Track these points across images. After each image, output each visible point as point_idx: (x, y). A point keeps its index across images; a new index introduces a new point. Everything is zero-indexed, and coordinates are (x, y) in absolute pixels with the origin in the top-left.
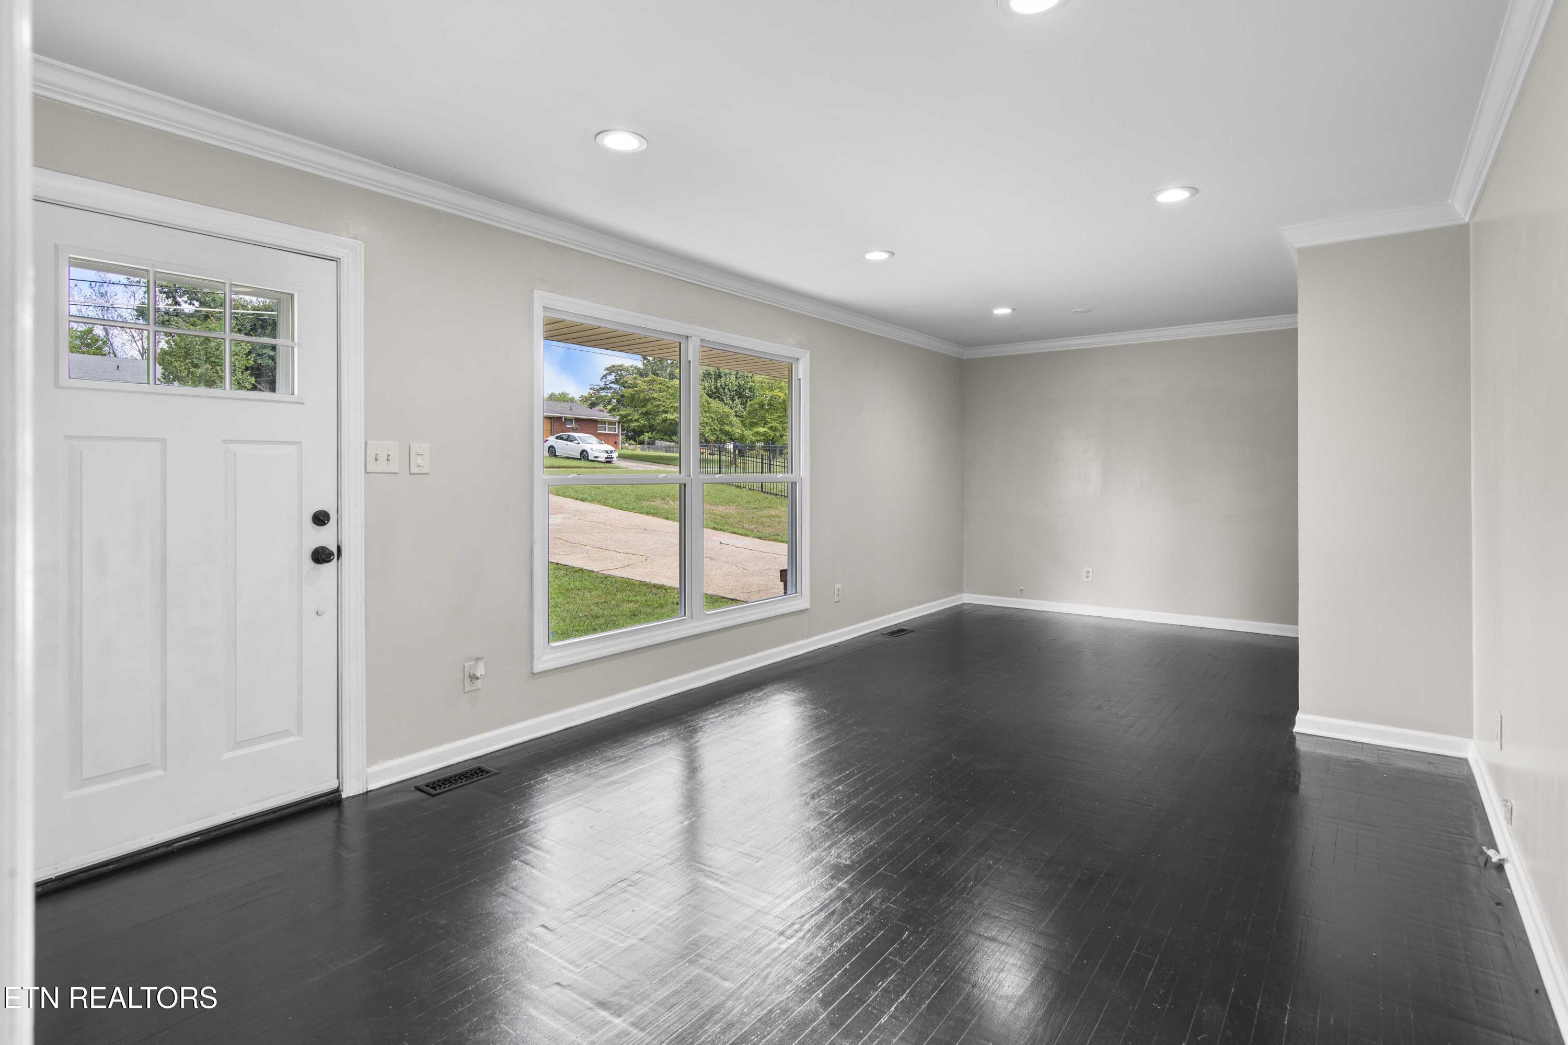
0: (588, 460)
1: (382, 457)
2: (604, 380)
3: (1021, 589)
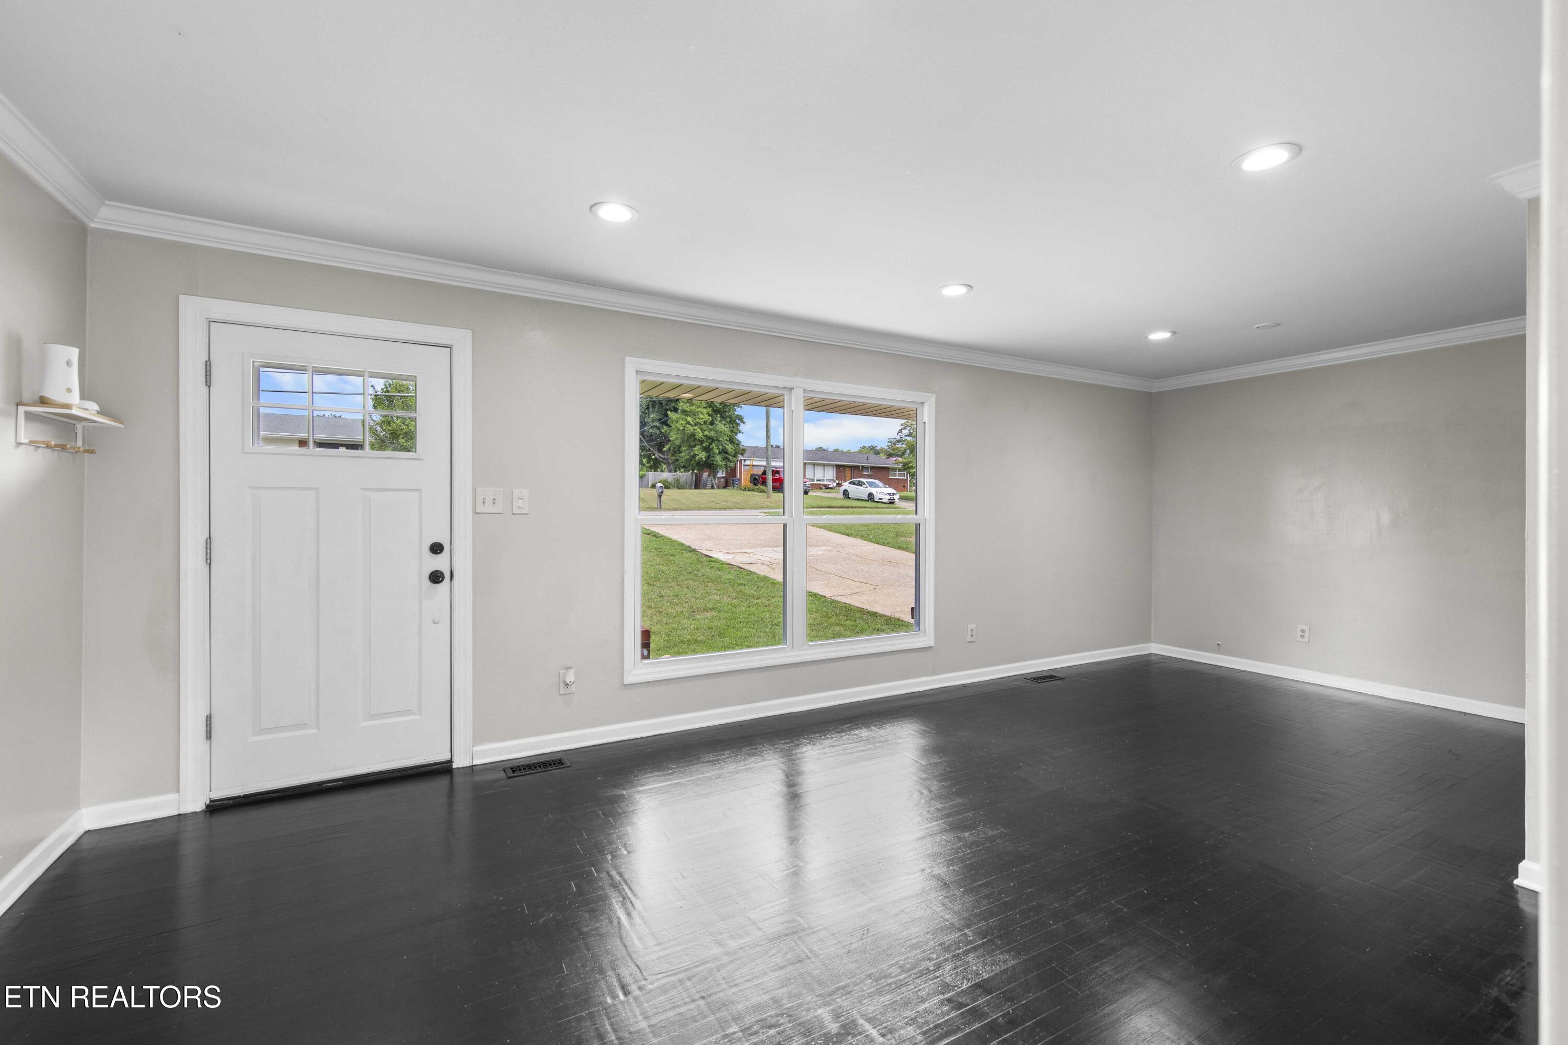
0: (874, 501)
1: (489, 500)
2: (900, 434)
3: (1218, 644)
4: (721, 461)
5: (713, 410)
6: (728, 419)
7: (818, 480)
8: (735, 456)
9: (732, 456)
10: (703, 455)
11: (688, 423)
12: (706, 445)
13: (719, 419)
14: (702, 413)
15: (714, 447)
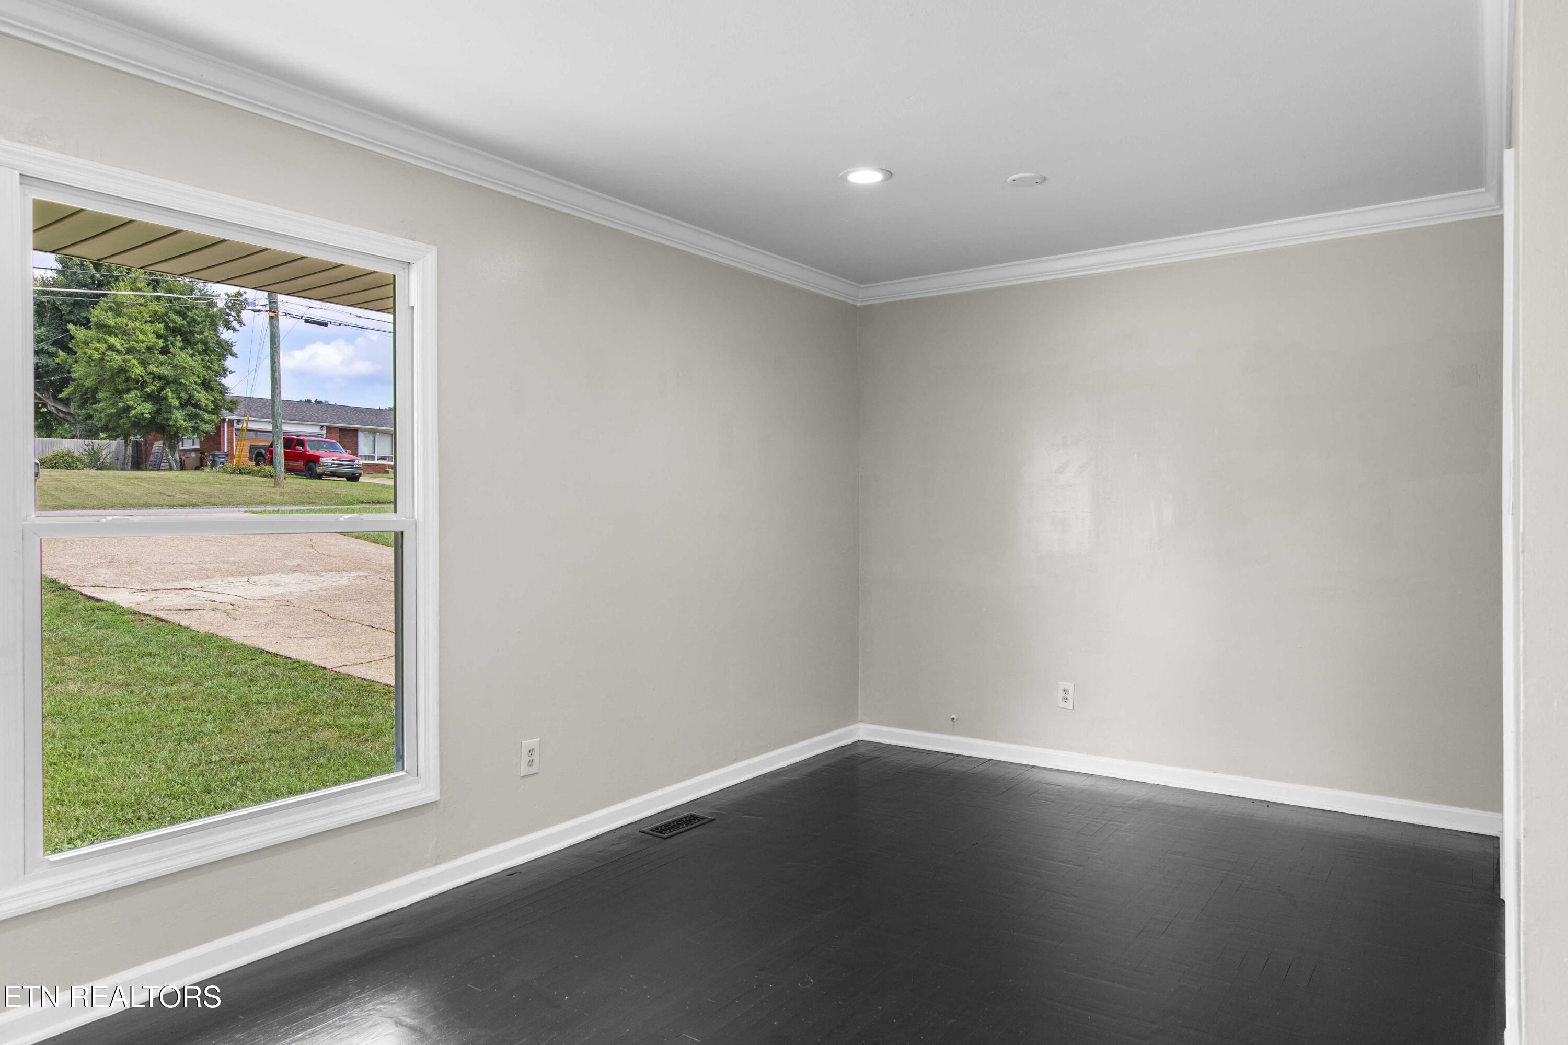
3: (953, 719)
4: (185, 420)
5: (167, 326)
6: (200, 347)
7: (380, 459)
8: (216, 411)
9: (209, 412)
10: (146, 409)
11: (111, 347)
12: (153, 391)
13: (179, 344)
14: (143, 332)
15: (170, 394)
